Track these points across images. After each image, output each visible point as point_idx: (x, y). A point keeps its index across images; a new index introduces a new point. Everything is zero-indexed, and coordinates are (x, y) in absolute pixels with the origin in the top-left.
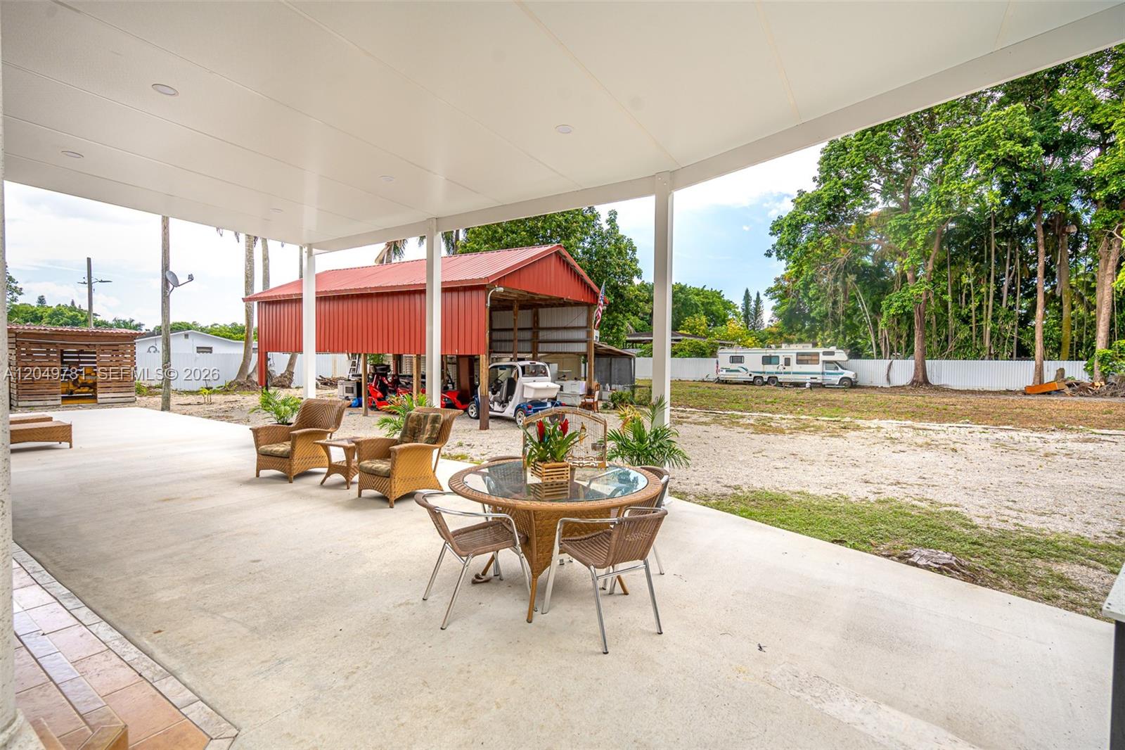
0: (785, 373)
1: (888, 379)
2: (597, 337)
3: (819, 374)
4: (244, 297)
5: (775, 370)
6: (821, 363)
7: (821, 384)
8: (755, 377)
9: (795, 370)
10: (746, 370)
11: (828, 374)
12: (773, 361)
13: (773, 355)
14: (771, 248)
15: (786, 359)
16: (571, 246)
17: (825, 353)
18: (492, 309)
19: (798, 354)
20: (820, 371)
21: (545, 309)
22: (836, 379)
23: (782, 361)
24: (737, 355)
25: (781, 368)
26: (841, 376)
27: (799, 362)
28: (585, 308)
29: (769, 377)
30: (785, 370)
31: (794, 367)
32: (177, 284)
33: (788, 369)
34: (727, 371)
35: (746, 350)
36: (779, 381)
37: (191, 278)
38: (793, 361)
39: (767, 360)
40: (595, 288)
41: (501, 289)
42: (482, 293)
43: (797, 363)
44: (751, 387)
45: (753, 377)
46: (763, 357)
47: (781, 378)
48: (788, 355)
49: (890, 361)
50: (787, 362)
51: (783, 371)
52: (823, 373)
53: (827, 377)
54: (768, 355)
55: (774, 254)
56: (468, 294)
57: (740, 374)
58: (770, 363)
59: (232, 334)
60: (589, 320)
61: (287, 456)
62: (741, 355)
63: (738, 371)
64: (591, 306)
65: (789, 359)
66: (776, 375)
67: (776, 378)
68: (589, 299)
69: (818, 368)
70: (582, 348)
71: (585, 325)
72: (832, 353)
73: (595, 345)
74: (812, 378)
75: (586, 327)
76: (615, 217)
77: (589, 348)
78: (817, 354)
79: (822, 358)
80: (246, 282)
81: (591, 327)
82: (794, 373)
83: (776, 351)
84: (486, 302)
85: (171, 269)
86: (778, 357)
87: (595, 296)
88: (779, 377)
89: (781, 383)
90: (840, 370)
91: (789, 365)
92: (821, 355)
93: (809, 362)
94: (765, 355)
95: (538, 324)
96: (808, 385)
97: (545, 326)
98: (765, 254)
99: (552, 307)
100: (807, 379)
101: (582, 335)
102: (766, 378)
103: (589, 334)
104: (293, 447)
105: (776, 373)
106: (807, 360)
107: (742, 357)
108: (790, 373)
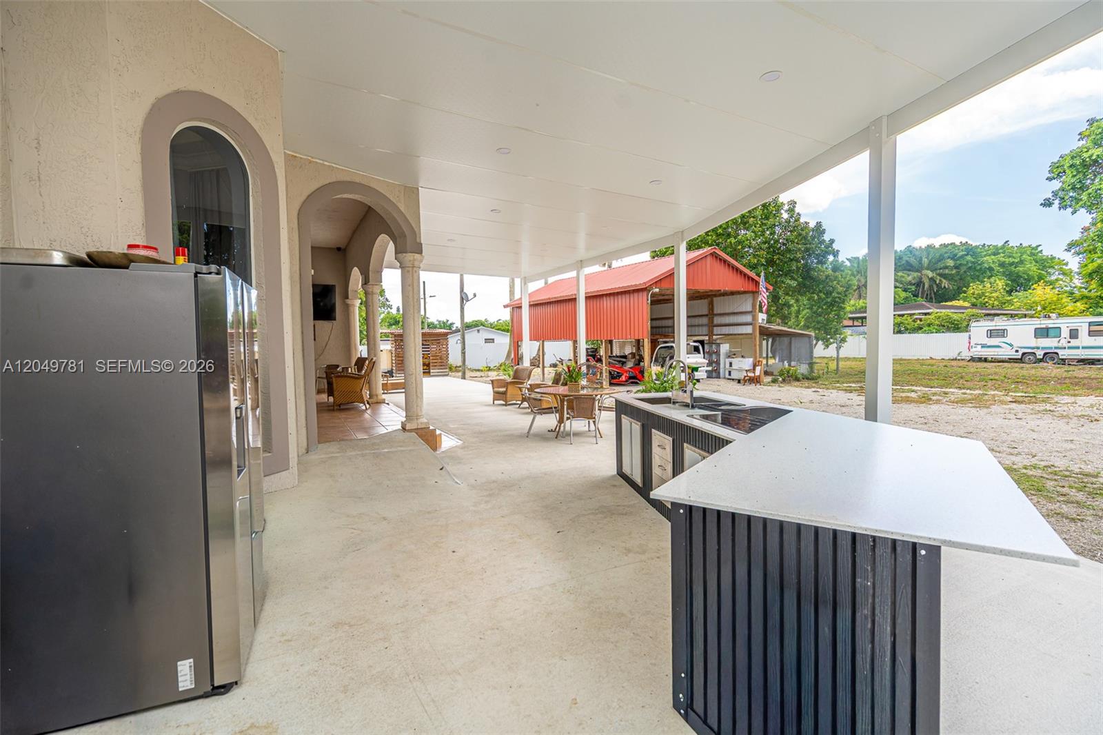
0: (1069, 348)
2: (763, 320)
4: (507, 301)
5: (1056, 344)
8: (1024, 354)
9: (1085, 344)
10: (1011, 345)
12: (1051, 333)
13: (1051, 326)
14: (1050, 195)
15: (1071, 330)
16: (747, 240)
18: (653, 303)
19: (1090, 324)
21: (719, 298)
23: (1065, 333)
24: (998, 328)
25: (1063, 341)
27: (1091, 333)
28: (751, 294)
29: (1045, 354)
30: (1069, 345)
31: (1085, 340)
32: (468, 300)
33: (1074, 343)
34: (982, 347)
35: (1012, 322)
36: (1061, 357)
37: (475, 295)
38: (1083, 333)
39: (1042, 333)
40: (756, 278)
41: (657, 290)
42: (645, 293)
43: (1089, 335)
44: (1016, 365)
45: (1020, 353)
46: (1036, 329)
47: (1063, 354)
48: (1073, 326)
50: (1074, 334)
51: (1067, 345)
54: (1044, 326)
55: (1057, 202)
56: (636, 295)
57: (1003, 350)
58: (1047, 336)
59: (499, 328)
60: (754, 306)
61: (505, 393)
62: (1003, 328)
63: (999, 347)
64: (755, 293)
65: (1077, 330)
66: (1056, 351)
67: (1057, 353)
68: (751, 287)
70: (749, 330)
71: (751, 310)
73: (760, 326)
75: (751, 312)
76: (794, 207)
77: (754, 330)
80: (510, 291)
81: (755, 312)
82: (1083, 348)
83: (1056, 321)
84: (648, 300)
85: (465, 291)
86: (1060, 328)
87: (757, 283)
88: (1061, 352)
89: (1064, 360)
91: (1077, 338)
94: (1039, 326)
95: (713, 311)
97: (719, 312)
98: (1041, 204)
99: (723, 296)
101: (748, 318)
102: (1040, 354)
103: (755, 318)
104: (507, 389)
105: (1056, 348)
107: (1004, 330)
108: (1078, 348)
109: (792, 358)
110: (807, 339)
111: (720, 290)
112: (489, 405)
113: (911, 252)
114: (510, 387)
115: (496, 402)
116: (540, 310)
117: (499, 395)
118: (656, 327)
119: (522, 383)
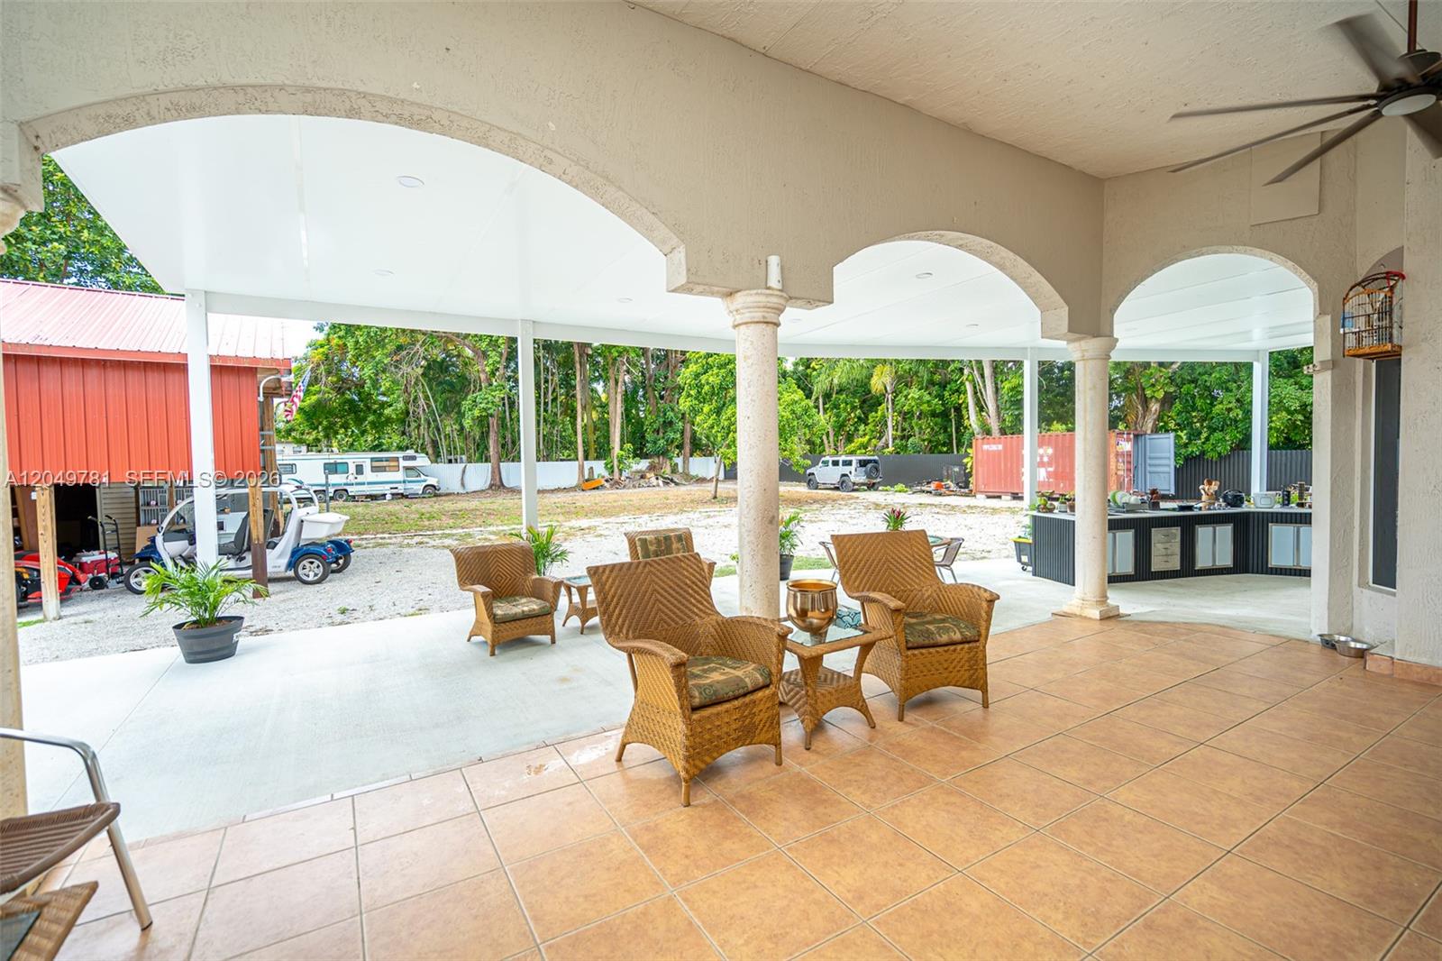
0: (357, 484)
1: (463, 485)
3: (400, 482)
5: (345, 481)
6: (401, 469)
7: (402, 494)
9: (370, 480)
11: (409, 482)
12: (340, 468)
13: (339, 461)
15: (357, 466)
17: (405, 458)
19: (373, 460)
20: (402, 480)
22: (418, 488)
23: (352, 469)
24: (285, 462)
25: (351, 477)
26: (424, 484)
27: (374, 469)
29: (336, 491)
30: (356, 481)
31: (369, 476)
33: (361, 478)
35: (298, 456)
36: (351, 494)
38: (367, 468)
39: (331, 468)
43: (372, 471)
46: (325, 464)
47: (352, 490)
48: (359, 462)
49: (464, 465)
50: (359, 470)
51: (354, 481)
52: (404, 482)
53: (409, 486)
54: (332, 461)
58: (336, 472)
62: (291, 462)
65: (362, 465)
66: (345, 487)
67: (346, 491)
69: (399, 476)
72: (414, 458)
74: (391, 488)
78: (397, 459)
79: (403, 463)
82: (369, 483)
83: (343, 456)
86: (347, 463)
88: (350, 489)
89: (354, 497)
90: (423, 477)
91: (362, 474)
92: (401, 460)
93: (387, 469)
94: (327, 461)
96: (388, 497)
100: (386, 489)
102: (331, 491)
105: (345, 484)
106: (385, 467)
107: (292, 465)
108: (364, 484)
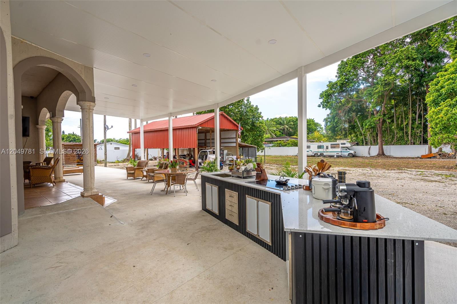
0: (326, 152)
1: (369, 154)
2: (240, 141)
3: (339, 152)
4: (128, 131)
5: (323, 151)
6: (340, 148)
7: (341, 156)
8: (315, 154)
9: (330, 151)
10: (311, 151)
11: (343, 152)
12: (322, 147)
13: (321, 145)
14: (320, 104)
15: (326, 146)
16: (233, 110)
17: (342, 144)
18: (199, 133)
19: (331, 144)
20: (340, 151)
21: (223, 132)
22: (346, 154)
23: (325, 147)
24: (308, 145)
25: (325, 150)
26: (349, 153)
27: (332, 147)
28: (235, 131)
29: (320, 154)
30: (326, 151)
31: (330, 149)
32: (108, 129)
33: (327, 150)
35: (311, 143)
36: (324, 155)
37: (112, 127)
38: (329, 147)
39: (319, 147)
40: (237, 124)
41: (201, 128)
42: (195, 129)
44: (313, 157)
45: (314, 154)
46: (318, 146)
47: (325, 154)
48: (327, 145)
49: (369, 146)
50: (327, 148)
51: (325, 151)
52: (341, 152)
53: (343, 153)
54: (320, 145)
55: (322, 106)
56: (191, 129)
57: (310, 153)
58: (321, 148)
59: (125, 142)
60: (236, 135)
61: (134, 174)
63: (309, 151)
64: (237, 130)
65: (328, 146)
66: (323, 153)
67: (323, 154)
68: (235, 128)
69: (339, 150)
70: (234, 145)
71: (235, 137)
72: (344, 144)
73: (239, 143)
74: (337, 154)
75: (235, 138)
76: (249, 99)
77: (236, 145)
79: (341, 146)
80: (129, 126)
81: (237, 138)
82: (330, 152)
83: (323, 143)
84: (197, 132)
85: (107, 124)
86: (324, 146)
87: (238, 127)
89: (325, 156)
90: (348, 150)
91: (328, 149)
92: (340, 144)
93: (336, 147)
94: (318, 145)
95: (221, 137)
96: (335, 156)
97: (223, 137)
98: (318, 106)
99: (225, 131)
100: (335, 154)
101: (234, 140)
102: (319, 154)
103: (237, 140)
105: (323, 152)
106: (335, 147)
107: (310, 146)
108: (328, 152)
109: (249, 156)
110: (254, 148)
111: (224, 129)
112: (125, 180)
113: (281, 119)
114: (136, 171)
115: (129, 178)
116: (148, 134)
117: (129, 175)
118: (200, 143)
119: (143, 168)
